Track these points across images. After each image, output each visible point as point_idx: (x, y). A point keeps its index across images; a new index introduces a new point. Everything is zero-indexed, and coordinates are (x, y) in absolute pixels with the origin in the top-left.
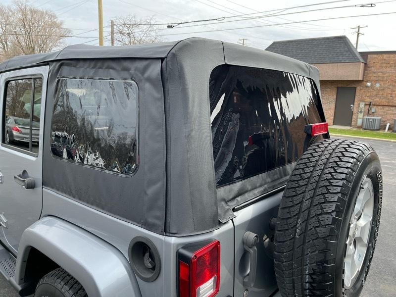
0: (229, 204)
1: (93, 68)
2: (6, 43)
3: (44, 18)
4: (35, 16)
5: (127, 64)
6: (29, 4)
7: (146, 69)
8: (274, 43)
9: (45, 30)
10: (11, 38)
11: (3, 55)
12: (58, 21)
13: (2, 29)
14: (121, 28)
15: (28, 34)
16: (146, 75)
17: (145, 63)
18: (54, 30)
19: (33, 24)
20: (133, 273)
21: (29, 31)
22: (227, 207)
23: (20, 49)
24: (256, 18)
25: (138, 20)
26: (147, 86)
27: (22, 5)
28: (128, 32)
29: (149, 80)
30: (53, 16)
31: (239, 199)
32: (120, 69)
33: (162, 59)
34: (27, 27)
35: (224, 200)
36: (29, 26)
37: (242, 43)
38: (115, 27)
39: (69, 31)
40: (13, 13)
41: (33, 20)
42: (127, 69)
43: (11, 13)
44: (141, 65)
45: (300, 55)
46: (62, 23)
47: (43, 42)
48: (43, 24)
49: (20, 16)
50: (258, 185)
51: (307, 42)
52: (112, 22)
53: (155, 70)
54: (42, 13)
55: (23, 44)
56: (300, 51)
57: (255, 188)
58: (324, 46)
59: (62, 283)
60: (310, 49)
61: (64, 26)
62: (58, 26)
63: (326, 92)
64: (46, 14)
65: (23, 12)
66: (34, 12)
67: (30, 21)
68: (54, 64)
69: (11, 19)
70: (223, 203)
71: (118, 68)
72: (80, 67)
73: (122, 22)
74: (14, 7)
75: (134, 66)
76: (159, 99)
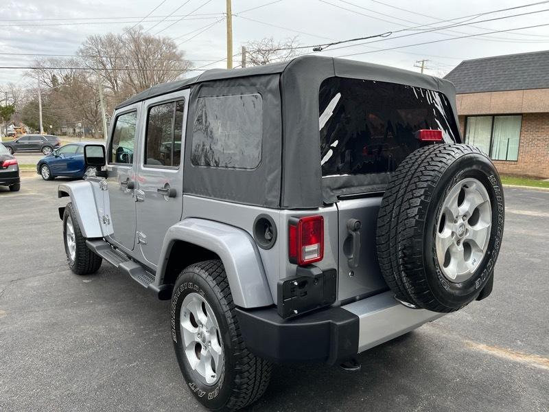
0: (334, 191)
1: (228, 86)
2: (116, 82)
3: (161, 49)
4: (150, 46)
5: (253, 80)
6: (143, 31)
7: (268, 82)
8: (464, 63)
9: (162, 64)
10: (122, 76)
11: (112, 96)
12: (178, 52)
13: (111, 64)
14: (254, 55)
15: (142, 69)
16: (268, 88)
17: (267, 78)
18: (173, 63)
19: (148, 56)
20: (256, 245)
21: (143, 65)
22: (332, 194)
23: (133, 89)
24: (439, 29)
25: (276, 45)
26: (269, 96)
27: (135, 32)
28: (263, 60)
29: (271, 91)
30: (172, 46)
31: (344, 190)
32: (248, 85)
33: (280, 74)
34: (140, 60)
35: (330, 187)
36: (143, 59)
37: (421, 65)
38: (247, 55)
39: (190, 64)
40: (124, 44)
41: (147, 51)
42: (253, 85)
43: (121, 44)
44: (264, 80)
45: (502, 78)
46: (182, 54)
47: (159, 78)
48: (159, 56)
49: (132, 46)
50: (366, 183)
51: (512, 59)
52: (244, 48)
53: (275, 82)
54: (159, 41)
55: (136, 82)
56: (501, 73)
57: (362, 185)
58: (538, 64)
59: (200, 269)
60: (516, 69)
61: (185, 58)
62: (178, 58)
63: (543, 130)
64: (164, 43)
65: (135, 41)
66: (149, 41)
67: (145, 53)
68: (195, 86)
69: (122, 51)
70: (328, 190)
71: (247, 84)
72: (217, 87)
73: (256, 47)
74: (126, 37)
75: (259, 81)
76: (277, 105)
